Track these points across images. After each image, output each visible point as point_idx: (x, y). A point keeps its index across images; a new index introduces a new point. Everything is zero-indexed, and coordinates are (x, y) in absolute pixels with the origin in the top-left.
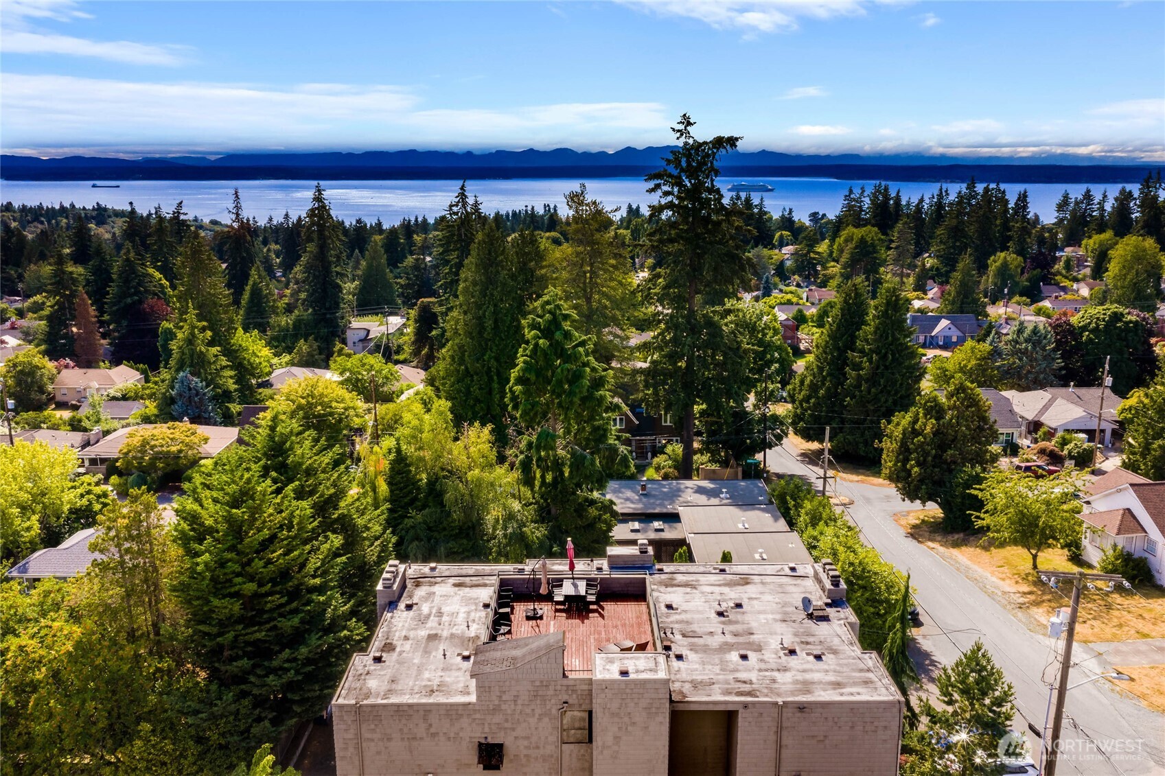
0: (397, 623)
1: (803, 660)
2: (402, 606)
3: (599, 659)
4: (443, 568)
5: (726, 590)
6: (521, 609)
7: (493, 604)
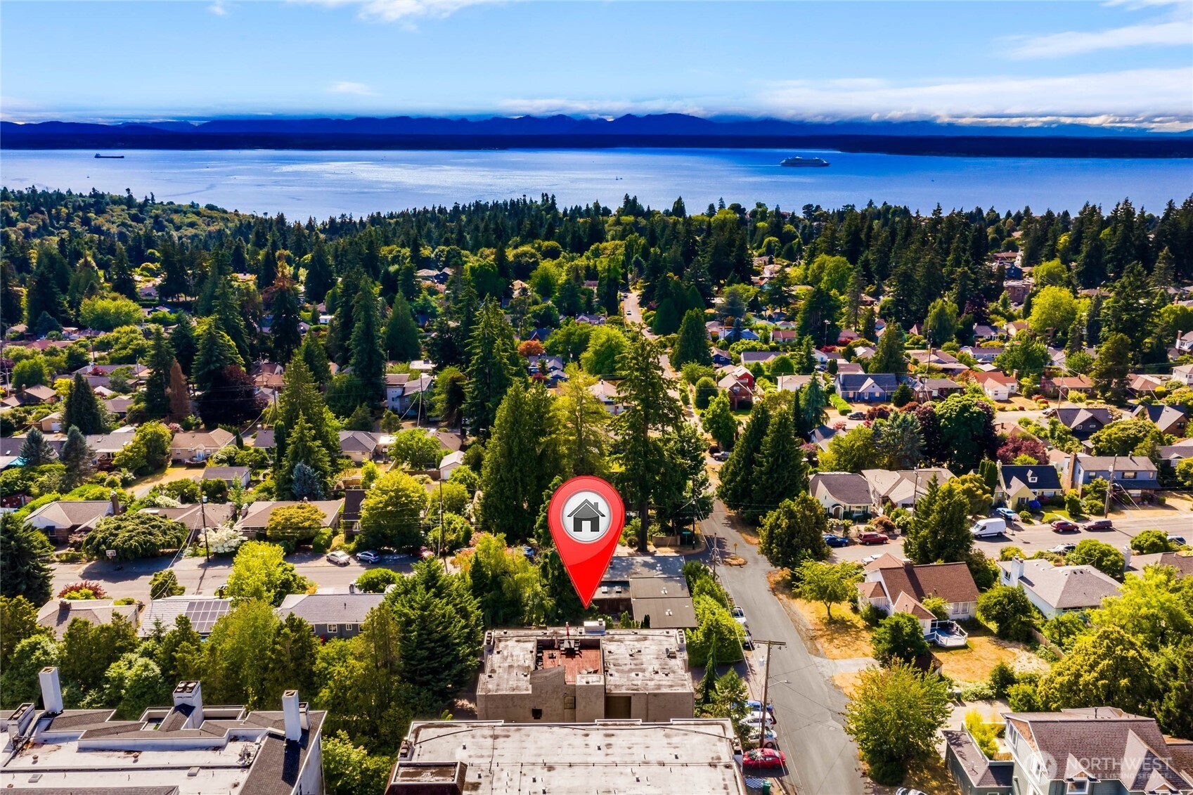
0: (494, 660)
1: (661, 675)
2: (495, 652)
3: (578, 677)
4: (510, 632)
5: (636, 643)
6: (546, 653)
7: (535, 650)
